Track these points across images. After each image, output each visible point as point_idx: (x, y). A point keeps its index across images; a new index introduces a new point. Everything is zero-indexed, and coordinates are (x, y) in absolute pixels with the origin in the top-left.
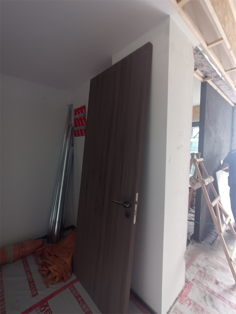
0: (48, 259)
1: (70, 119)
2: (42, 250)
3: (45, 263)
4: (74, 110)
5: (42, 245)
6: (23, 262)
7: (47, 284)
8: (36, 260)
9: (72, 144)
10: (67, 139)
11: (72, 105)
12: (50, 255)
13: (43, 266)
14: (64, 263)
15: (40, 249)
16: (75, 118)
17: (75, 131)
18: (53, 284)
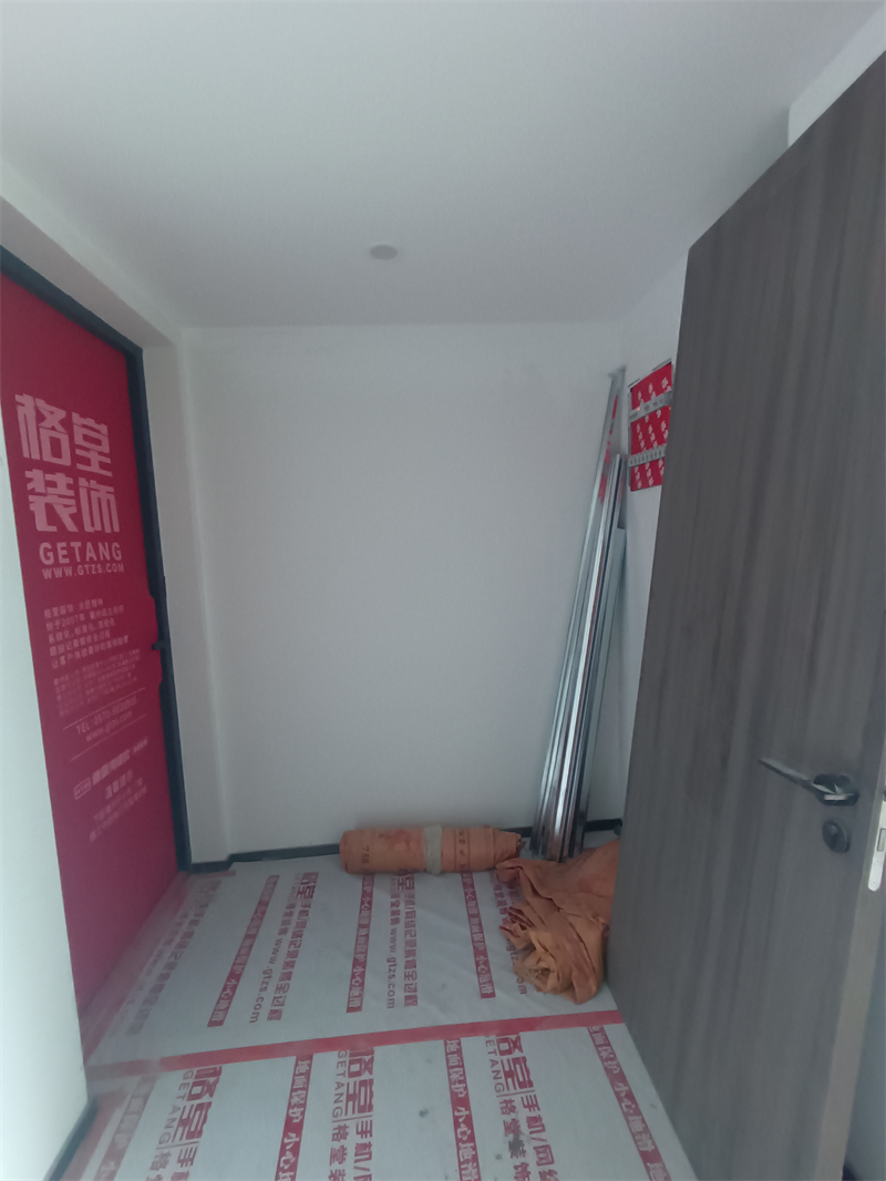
0: (528, 904)
1: (612, 426)
2: (512, 868)
3: (520, 912)
4: (628, 391)
5: (517, 854)
6: (465, 885)
7: (523, 980)
8: (498, 892)
9: (620, 521)
10: (602, 500)
11: (623, 370)
12: (535, 892)
13: (514, 919)
14: (575, 937)
15: (507, 864)
16: (633, 420)
17: (633, 468)
18: (539, 989)
